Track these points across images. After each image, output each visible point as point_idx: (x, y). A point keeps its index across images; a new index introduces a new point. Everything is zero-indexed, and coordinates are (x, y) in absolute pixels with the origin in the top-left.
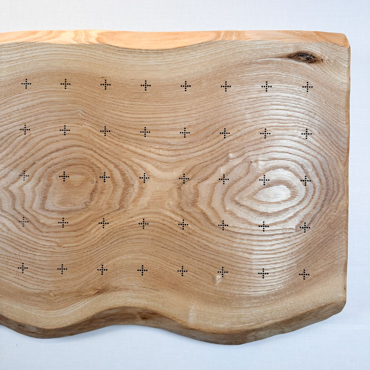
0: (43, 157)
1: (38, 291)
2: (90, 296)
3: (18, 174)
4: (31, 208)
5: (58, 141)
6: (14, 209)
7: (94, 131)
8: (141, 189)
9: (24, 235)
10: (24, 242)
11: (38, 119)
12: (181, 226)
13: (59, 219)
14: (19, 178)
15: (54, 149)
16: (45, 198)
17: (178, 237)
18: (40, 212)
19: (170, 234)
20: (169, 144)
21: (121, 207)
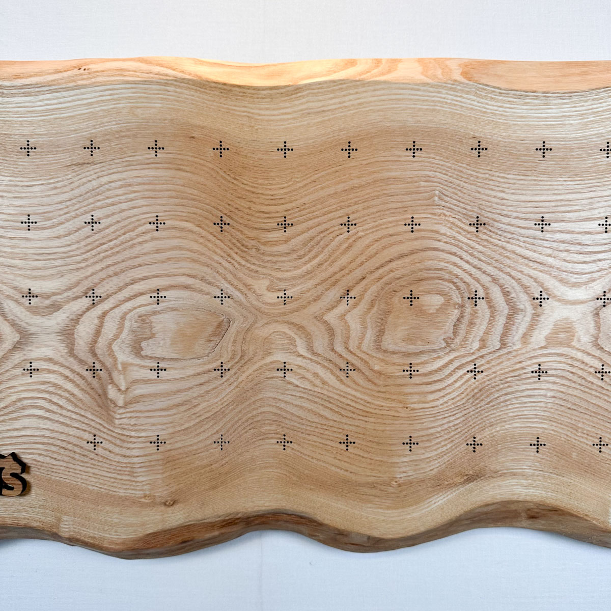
0: (377, 268)
1: (371, 480)
2: (456, 485)
3: (339, 295)
4: (359, 347)
5: (401, 242)
6: (333, 350)
7: (459, 223)
8: (536, 316)
9: (349, 390)
10: (349, 402)
11: (368, 207)
12: (599, 375)
13: (404, 365)
14: (339, 302)
15: (396, 255)
16: (381, 333)
17: (594, 393)
18: (374, 354)
19: (582, 388)
20: (580, 244)
21: (504, 345)
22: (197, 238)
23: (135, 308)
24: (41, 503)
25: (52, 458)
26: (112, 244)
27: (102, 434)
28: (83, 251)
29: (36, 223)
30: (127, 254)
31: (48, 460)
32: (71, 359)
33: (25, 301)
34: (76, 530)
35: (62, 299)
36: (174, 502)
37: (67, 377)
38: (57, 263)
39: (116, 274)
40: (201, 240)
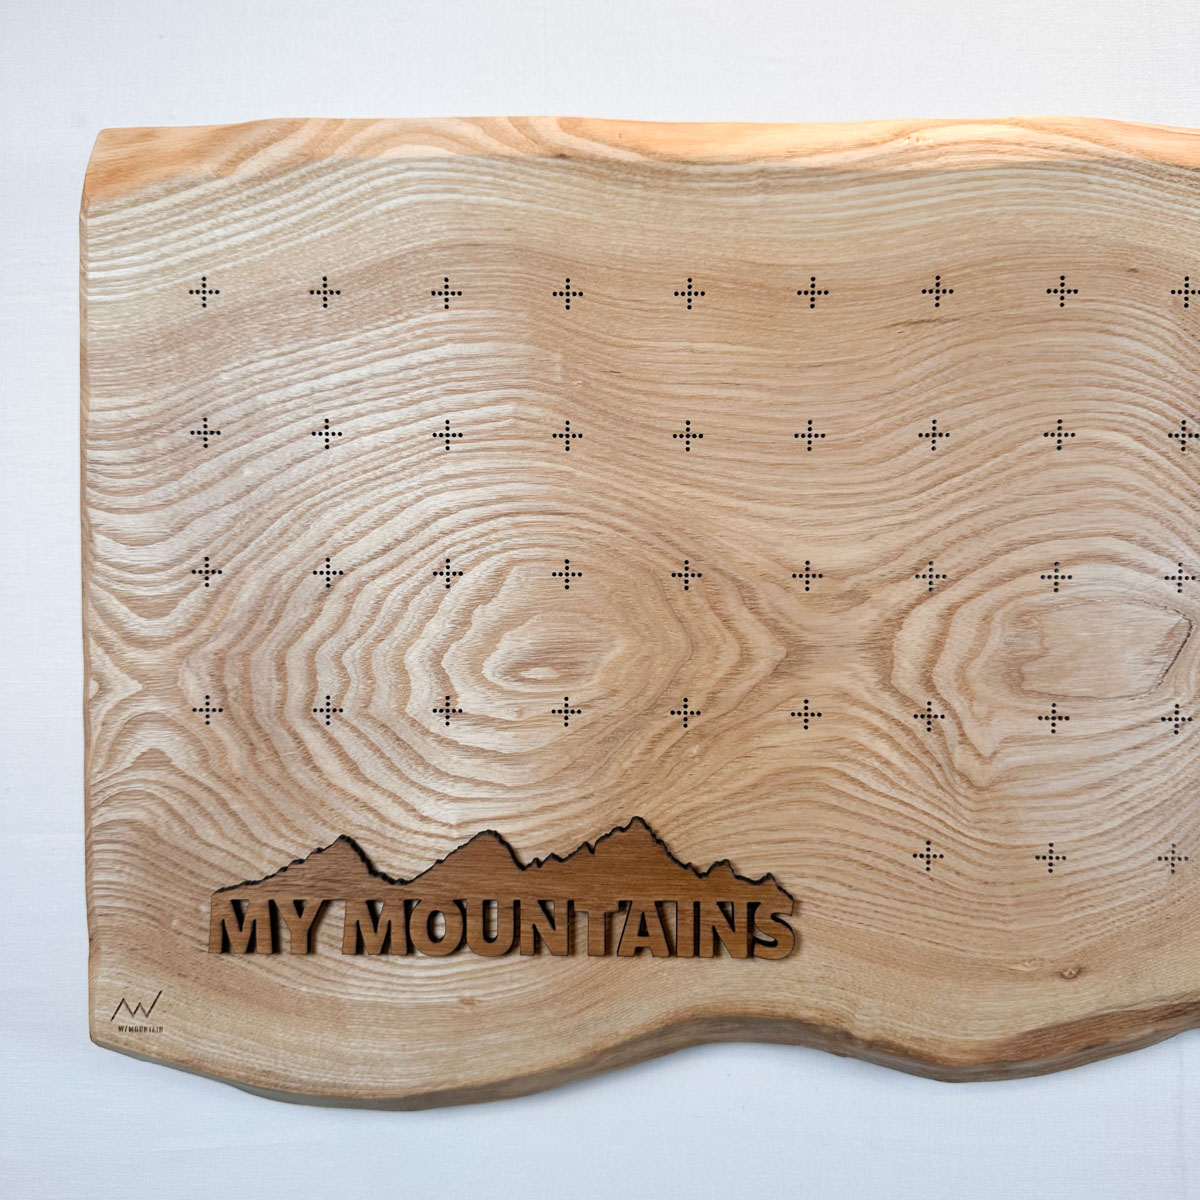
22: (1137, 462)
23: (1010, 599)
24: (819, 973)
25: (843, 885)
26: (970, 475)
27: (941, 840)
28: (913, 489)
29: (823, 436)
30: (999, 495)
31: (835, 888)
32: (886, 696)
33: (800, 583)
34: (887, 1025)
35: (869, 581)
36: (1080, 971)
37: (877, 729)
38: (862, 512)
39: (976, 534)
40: (1145, 467)
